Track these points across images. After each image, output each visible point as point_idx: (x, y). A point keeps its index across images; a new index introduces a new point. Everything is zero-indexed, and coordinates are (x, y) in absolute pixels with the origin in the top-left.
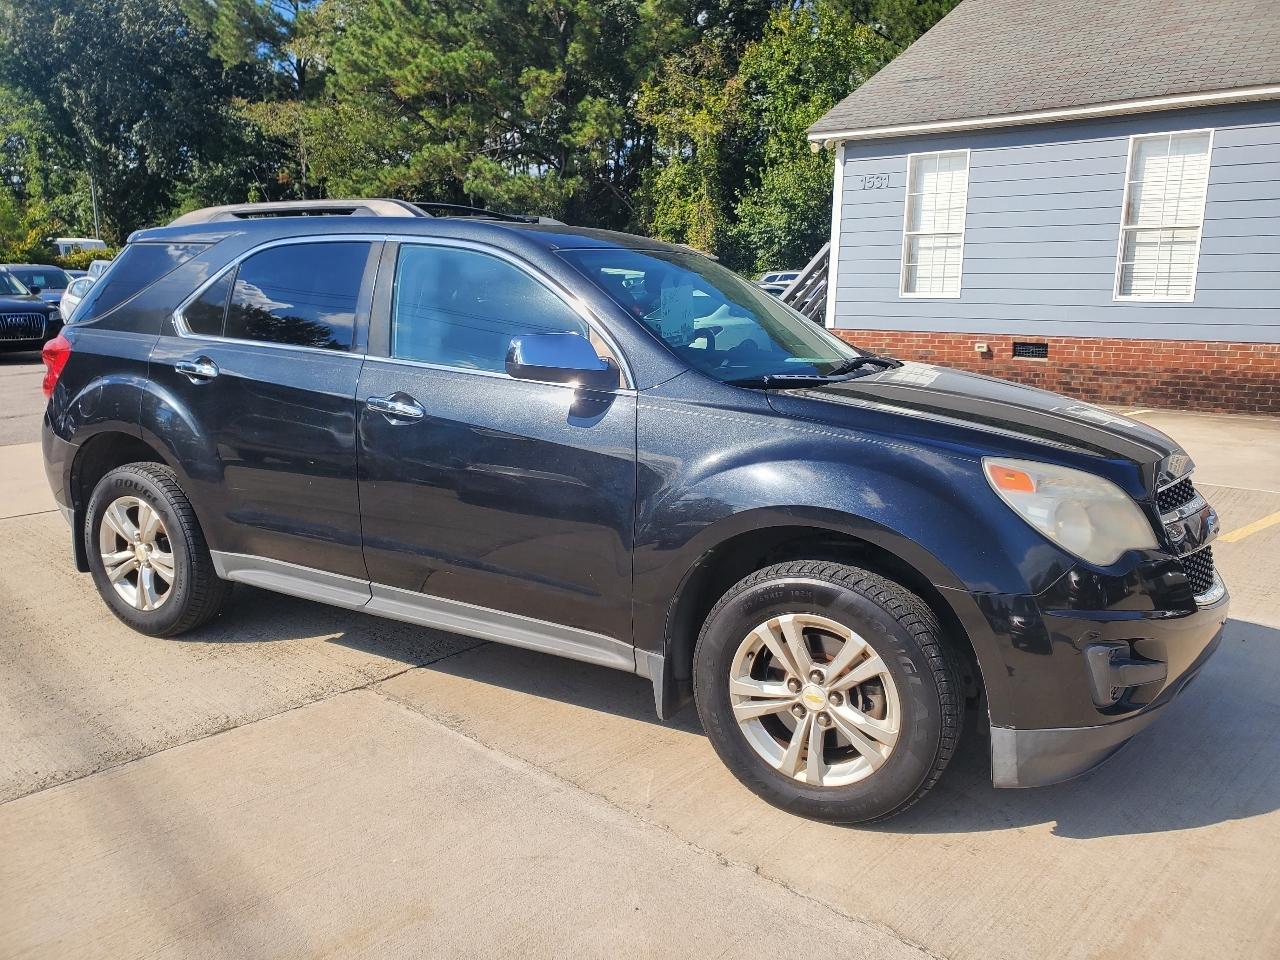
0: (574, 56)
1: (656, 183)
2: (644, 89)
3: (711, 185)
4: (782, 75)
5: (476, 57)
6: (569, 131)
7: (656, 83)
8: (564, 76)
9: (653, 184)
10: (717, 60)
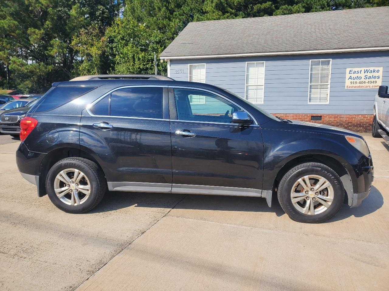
0: (48, 25)
1: (79, 68)
2: (74, 38)
3: (98, 69)
4: (119, 37)
5: (11, 23)
6: (47, 50)
7: (78, 36)
8: (44, 32)
9: (78, 68)
10: (97, 31)
